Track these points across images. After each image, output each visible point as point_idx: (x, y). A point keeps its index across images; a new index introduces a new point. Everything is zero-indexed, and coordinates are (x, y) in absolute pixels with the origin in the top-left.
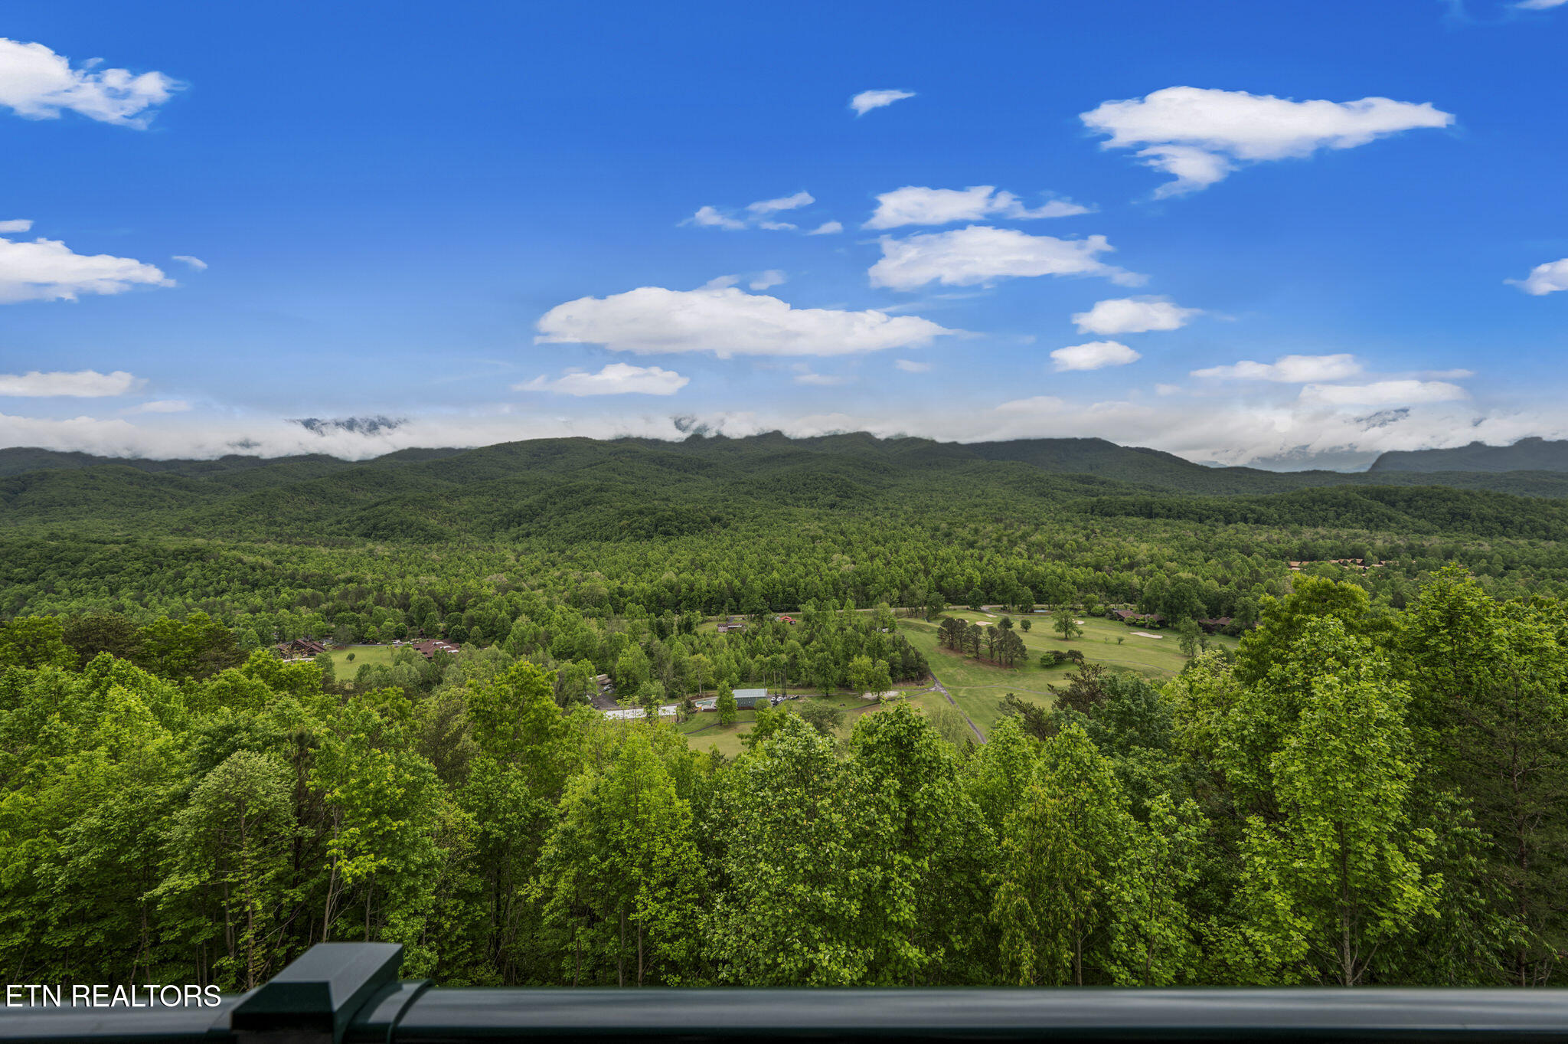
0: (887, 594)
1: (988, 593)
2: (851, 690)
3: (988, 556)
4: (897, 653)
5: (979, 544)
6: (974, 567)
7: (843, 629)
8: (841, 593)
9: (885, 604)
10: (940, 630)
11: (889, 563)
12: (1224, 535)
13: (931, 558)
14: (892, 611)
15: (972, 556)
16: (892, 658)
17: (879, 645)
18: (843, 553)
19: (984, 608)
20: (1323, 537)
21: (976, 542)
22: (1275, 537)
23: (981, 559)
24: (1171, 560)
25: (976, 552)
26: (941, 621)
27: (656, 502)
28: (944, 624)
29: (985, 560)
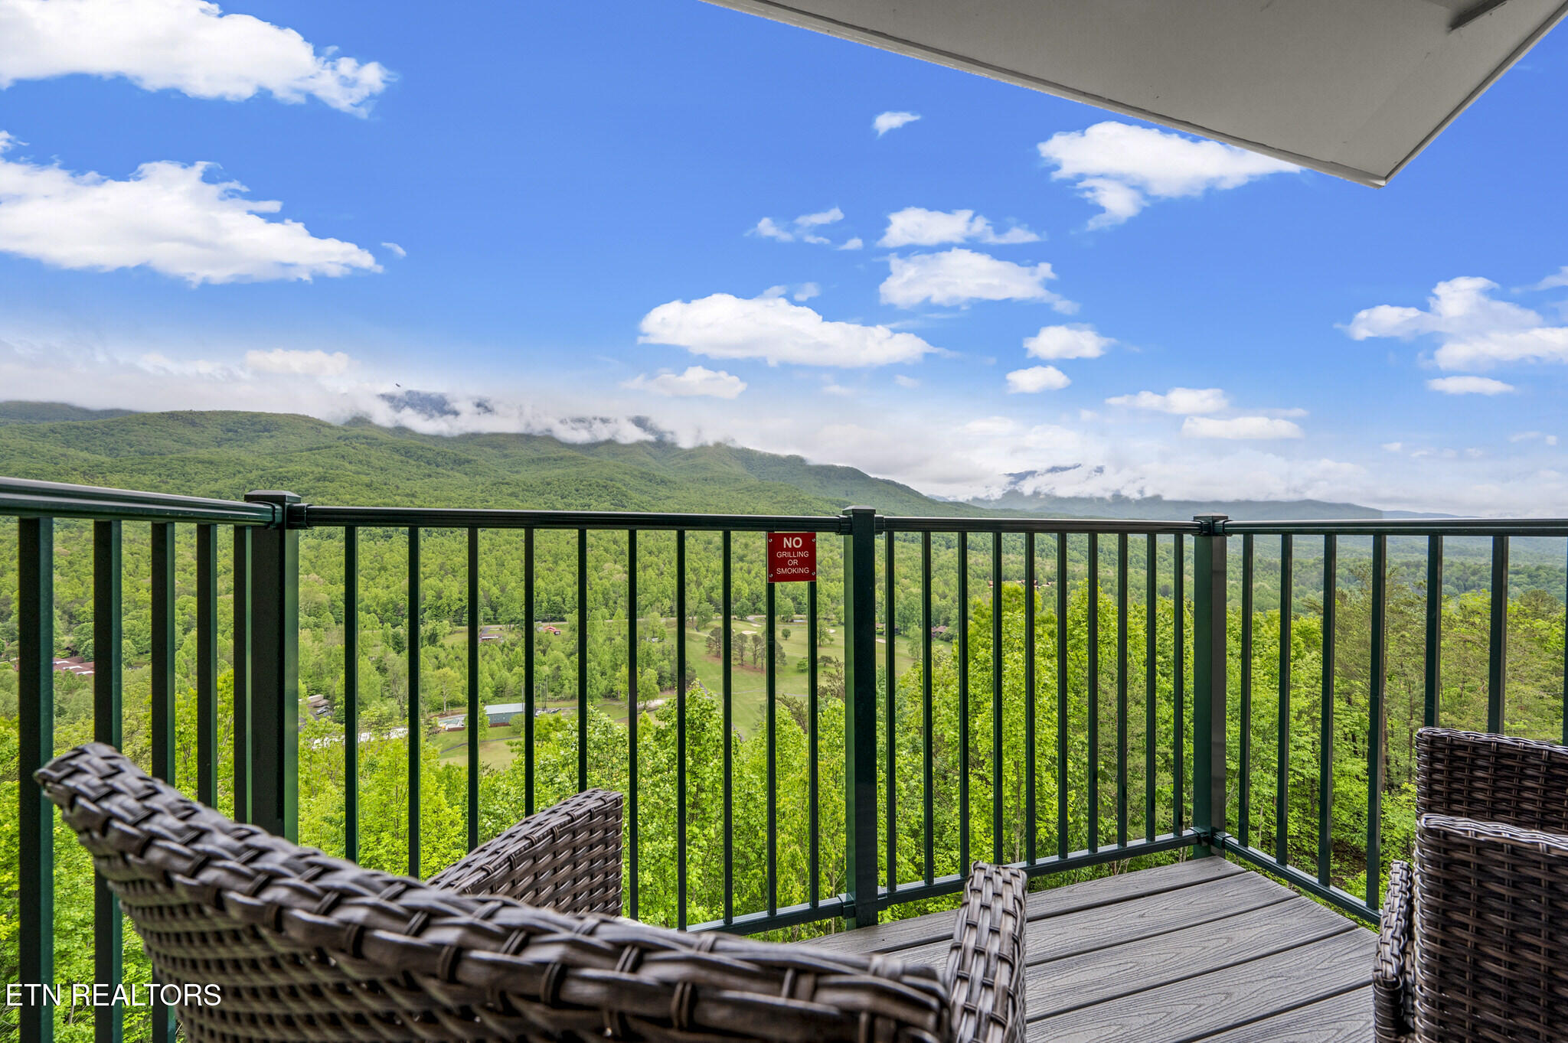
0: (659, 604)
1: (754, 604)
2: (617, 700)
3: (756, 570)
4: (666, 662)
5: (748, 558)
6: (743, 579)
7: (611, 639)
8: (611, 603)
9: (656, 614)
10: (709, 639)
11: (662, 574)
12: (945, 558)
13: (703, 570)
14: (663, 620)
15: (741, 569)
16: (661, 667)
17: (648, 654)
18: (615, 562)
19: (750, 618)
20: (1012, 562)
21: (745, 556)
22: (980, 561)
23: (749, 572)
24: (906, 578)
25: (745, 565)
26: (710, 631)
27: (398, 498)
28: (712, 634)
29: (753, 573)
